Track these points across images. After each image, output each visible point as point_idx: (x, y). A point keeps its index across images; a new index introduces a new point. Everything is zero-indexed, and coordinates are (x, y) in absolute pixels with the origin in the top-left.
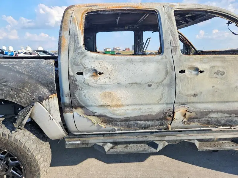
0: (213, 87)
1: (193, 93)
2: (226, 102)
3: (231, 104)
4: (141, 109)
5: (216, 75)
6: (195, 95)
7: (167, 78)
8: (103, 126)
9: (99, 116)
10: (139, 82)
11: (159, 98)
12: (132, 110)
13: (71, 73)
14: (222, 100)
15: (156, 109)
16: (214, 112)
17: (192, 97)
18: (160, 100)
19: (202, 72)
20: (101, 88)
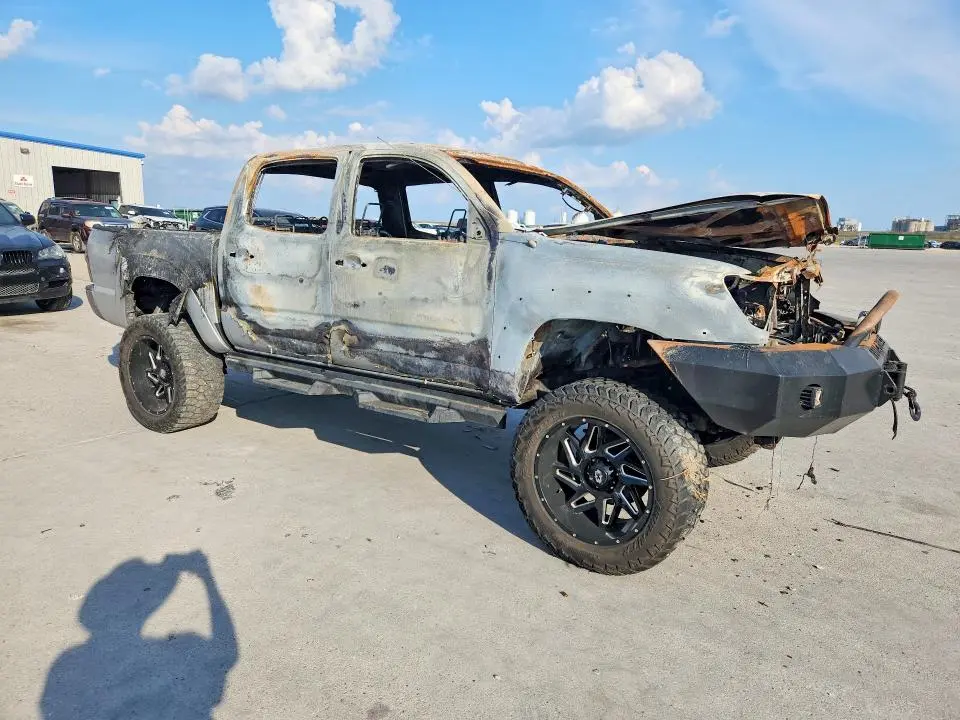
0: (380, 294)
1: (352, 301)
2: (402, 325)
3: (409, 330)
4: (294, 319)
5: (382, 273)
6: (356, 306)
7: (320, 273)
8: (254, 338)
9: (250, 322)
10: (290, 274)
11: (313, 303)
12: (287, 318)
13: (225, 255)
14: (394, 321)
15: (311, 322)
16: (383, 340)
17: (352, 308)
18: (314, 307)
19: (364, 265)
20: (251, 278)
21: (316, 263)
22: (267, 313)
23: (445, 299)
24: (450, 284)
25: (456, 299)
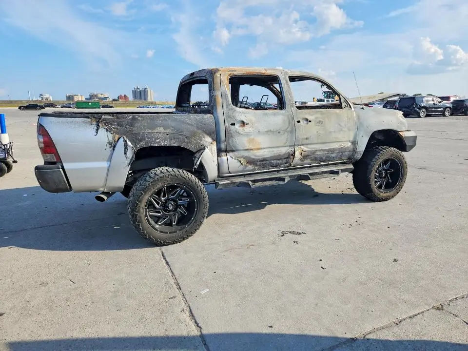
0: (317, 132)
1: (305, 137)
4: (273, 151)
5: (318, 124)
6: (307, 139)
7: (290, 127)
8: (248, 167)
9: (245, 158)
10: (272, 129)
11: (285, 141)
12: (268, 152)
13: (227, 124)
14: (323, 141)
15: (283, 150)
16: (318, 151)
17: (305, 140)
18: (286, 143)
19: (310, 121)
20: (247, 135)
21: (287, 123)
22: (256, 151)
23: (341, 130)
24: (343, 124)
25: (346, 129)
